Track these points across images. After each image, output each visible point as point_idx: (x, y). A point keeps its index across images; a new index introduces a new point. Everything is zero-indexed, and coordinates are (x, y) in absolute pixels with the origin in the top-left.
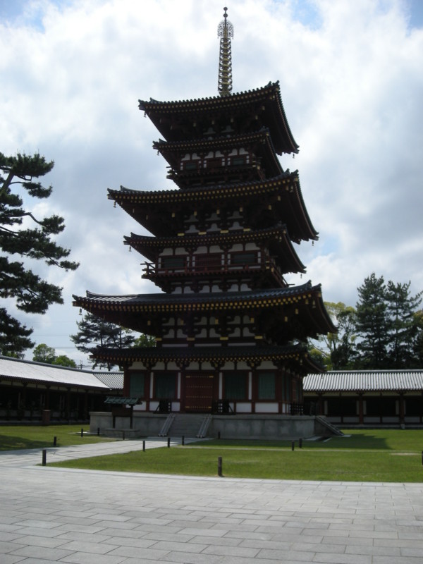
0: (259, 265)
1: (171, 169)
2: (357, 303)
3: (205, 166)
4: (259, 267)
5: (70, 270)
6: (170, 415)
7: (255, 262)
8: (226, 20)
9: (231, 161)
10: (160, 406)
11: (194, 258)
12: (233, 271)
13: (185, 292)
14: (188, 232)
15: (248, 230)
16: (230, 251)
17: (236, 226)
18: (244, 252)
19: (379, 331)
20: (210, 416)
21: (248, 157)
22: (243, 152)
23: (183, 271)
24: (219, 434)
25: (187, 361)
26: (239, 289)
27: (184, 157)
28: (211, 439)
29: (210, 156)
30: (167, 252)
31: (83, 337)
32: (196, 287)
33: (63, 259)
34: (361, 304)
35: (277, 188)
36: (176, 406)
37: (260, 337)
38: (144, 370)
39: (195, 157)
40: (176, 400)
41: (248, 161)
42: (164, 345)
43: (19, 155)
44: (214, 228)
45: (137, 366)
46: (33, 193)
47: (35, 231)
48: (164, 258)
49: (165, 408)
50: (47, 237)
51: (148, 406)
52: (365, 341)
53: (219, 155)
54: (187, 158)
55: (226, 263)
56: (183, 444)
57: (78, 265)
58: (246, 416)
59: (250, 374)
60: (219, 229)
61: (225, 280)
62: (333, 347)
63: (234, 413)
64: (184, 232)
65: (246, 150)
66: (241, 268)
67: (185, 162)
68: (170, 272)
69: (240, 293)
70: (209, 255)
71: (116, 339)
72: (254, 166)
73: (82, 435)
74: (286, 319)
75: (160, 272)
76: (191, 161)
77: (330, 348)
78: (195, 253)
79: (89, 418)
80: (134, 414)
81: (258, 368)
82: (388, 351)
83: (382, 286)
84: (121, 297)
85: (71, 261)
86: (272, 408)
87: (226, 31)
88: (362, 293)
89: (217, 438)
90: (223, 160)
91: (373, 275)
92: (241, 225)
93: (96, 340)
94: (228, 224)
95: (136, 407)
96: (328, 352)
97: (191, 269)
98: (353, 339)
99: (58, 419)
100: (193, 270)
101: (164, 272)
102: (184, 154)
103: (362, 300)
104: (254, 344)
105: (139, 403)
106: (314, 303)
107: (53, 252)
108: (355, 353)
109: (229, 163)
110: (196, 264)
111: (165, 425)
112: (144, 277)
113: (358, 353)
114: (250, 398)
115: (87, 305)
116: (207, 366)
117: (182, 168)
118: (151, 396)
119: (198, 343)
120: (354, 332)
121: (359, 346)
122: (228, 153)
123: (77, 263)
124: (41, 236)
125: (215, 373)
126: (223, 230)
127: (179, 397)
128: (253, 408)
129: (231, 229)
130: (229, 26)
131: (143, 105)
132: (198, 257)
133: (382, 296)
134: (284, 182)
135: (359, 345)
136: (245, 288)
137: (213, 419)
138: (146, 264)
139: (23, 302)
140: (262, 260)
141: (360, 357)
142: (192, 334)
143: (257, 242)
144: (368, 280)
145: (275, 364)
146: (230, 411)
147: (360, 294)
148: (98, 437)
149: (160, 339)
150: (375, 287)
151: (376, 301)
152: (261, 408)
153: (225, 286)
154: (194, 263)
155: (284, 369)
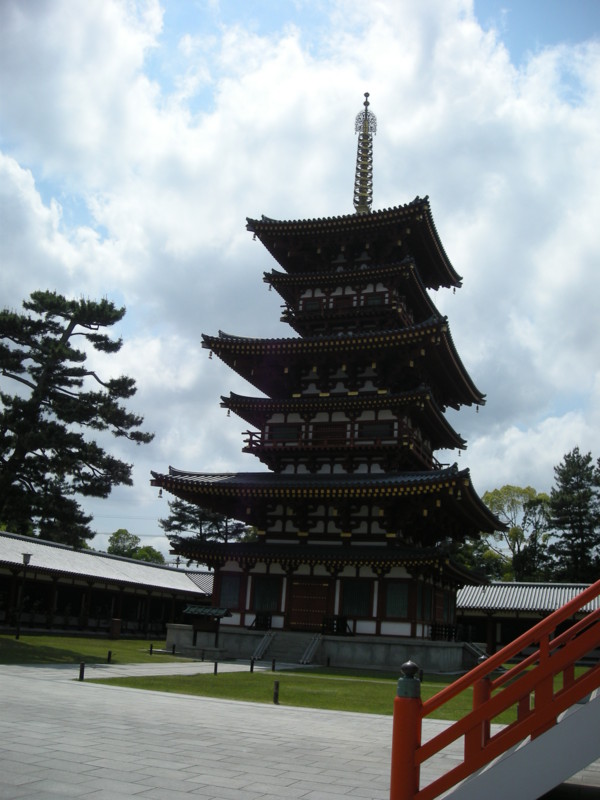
0: (395, 439)
1: (286, 308)
2: (553, 488)
3: (331, 305)
4: (395, 442)
5: (142, 443)
6: (269, 632)
7: (390, 436)
8: (366, 110)
9: (365, 300)
10: (256, 620)
11: (311, 428)
12: (360, 447)
13: (299, 472)
14: (306, 392)
15: (384, 392)
16: (358, 419)
17: (369, 387)
18: (376, 422)
19: (581, 528)
20: (320, 636)
21: (387, 295)
22: (381, 288)
23: (295, 444)
24: (329, 660)
25: (295, 563)
26: (369, 470)
27: (304, 293)
28: (317, 666)
29: (338, 292)
30: (277, 419)
31: (176, 523)
32: (313, 466)
33: (134, 429)
34: (558, 489)
35: (420, 340)
36: (278, 621)
37: (393, 535)
38: (240, 573)
39: (319, 294)
40: (279, 613)
41: (387, 301)
42: (269, 541)
43: (82, 301)
44: (340, 388)
45: (231, 566)
46: (98, 347)
47: (100, 395)
48: (272, 426)
49: (263, 624)
50: (114, 401)
51: (243, 620)
52: (561, 542)
53: (349, 291)
54: (308, 295)
55: (352, 435)
56: (273, 670)
57: (153, 437)
58: (366, 639)
59: (376, 583)
60: (347, 390)
61: (351, 458)
62: (516, 549)
63: (354, 634)
64: (300, 392)
65: (385, 286)
66: (372, 443)
67: (305, 300)
68: (280, 445)
69: (369, 476)
70: (330, 424)
71: (221, 527)
72: (394, 308)
73: (151, 652)
74: (425, 512)
75: (267, 445)
76: (313, 298)
77: (513, 551)
78: (313, 421)
79: (164, 631)
80: (221, 629)
81: (388, 576)
82: (593, 558)
83: (590, 465)
84: (214, 475)
85: (144, 432)
86: (404, 629)
87: (366, 125)
88: (560, 475)
89: (326, 664)
90: (355, 298)
91: (576, 450)
92: (375, 385)
93: (194, 527)
94: (359, 383)
95: (224, 620)
96: (510, 554)
97: (306, 441)
98: (546, 539)
99: (132, 631)
100: (310, 444)
101: (271, 445)
102: (304, 289)
103: (560, 484)
104: (384, 544)
105: (228, 614)
106: (459, 494)
107: (121, 420)
108: (546, 559)
109: (362, 303)
110: (314, 436)
111: (261, 645)
112: (245, 450)
113: (551, 558)
114: (375, 615)
115: (169, 485)
116: (320, 571)
117: (301, 308)
118: (248, 607)
119: (312, 540)
120: (546, 528)
121: (553, 549)
122: (361, 289)
123: (151, 434)
124: (107, 401)
125: (331, 580)
126: (351, 391)
127: (283, 610)
128: (378, 628)
129: (362, 390)
130: (371, 117)
131: (253, 225)
132: (317, 426)
133: (589, 479)
134: (429, 332)
135: (552, 547)
136: (376, 469)
137: (324, 641)
138: (249, 433)
139: (81, 483)
140: (399, 434)
141: (554, 564)
142: (304, 527)
143: (393, 409)
144: (569, 456)
145: (408, 572)
146: (348, 631)
147: (557, 476)
148: (171, 657)
149: (263, 533)
150: (579, 467)
151: (579, 486)
152: (389, 628)
153: (350, 466)
154: (311, 435)
155: (421, 578)
